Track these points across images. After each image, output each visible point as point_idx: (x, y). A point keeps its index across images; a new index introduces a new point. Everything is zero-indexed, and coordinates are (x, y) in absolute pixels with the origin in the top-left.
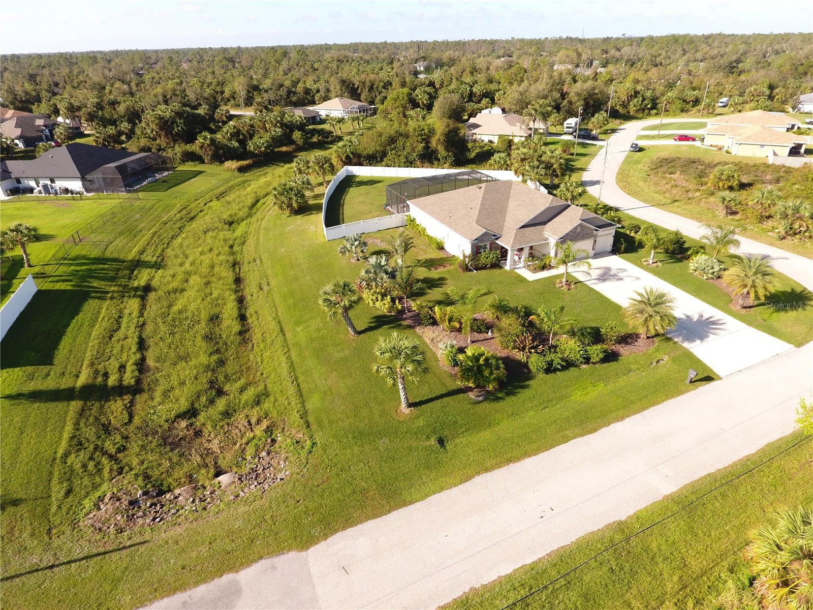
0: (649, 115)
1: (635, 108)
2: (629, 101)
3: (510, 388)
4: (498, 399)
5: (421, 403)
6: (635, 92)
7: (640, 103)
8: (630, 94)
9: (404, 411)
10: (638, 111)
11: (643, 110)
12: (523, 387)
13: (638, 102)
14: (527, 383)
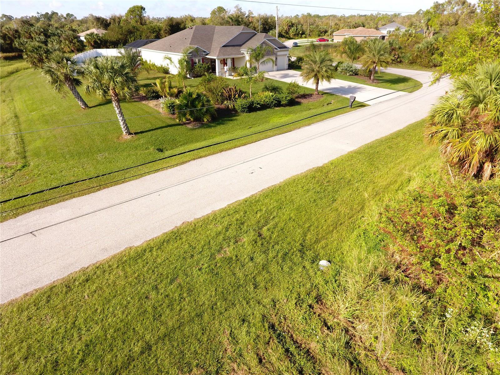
0: (301, 37)
1: (293, 34)
2: (289, 29)
3: (221, 121)
4: (210, 127)
5: (142, 132)
6: (292, 24)
7: (295, 30)
8: (289, 25)
9: (126, 137)
10: (295, 35)
11: (298, 35)
12: (232, 120)
13: (294, 29)
14: (234, 118)
